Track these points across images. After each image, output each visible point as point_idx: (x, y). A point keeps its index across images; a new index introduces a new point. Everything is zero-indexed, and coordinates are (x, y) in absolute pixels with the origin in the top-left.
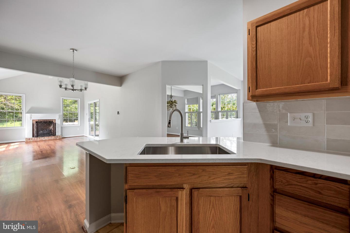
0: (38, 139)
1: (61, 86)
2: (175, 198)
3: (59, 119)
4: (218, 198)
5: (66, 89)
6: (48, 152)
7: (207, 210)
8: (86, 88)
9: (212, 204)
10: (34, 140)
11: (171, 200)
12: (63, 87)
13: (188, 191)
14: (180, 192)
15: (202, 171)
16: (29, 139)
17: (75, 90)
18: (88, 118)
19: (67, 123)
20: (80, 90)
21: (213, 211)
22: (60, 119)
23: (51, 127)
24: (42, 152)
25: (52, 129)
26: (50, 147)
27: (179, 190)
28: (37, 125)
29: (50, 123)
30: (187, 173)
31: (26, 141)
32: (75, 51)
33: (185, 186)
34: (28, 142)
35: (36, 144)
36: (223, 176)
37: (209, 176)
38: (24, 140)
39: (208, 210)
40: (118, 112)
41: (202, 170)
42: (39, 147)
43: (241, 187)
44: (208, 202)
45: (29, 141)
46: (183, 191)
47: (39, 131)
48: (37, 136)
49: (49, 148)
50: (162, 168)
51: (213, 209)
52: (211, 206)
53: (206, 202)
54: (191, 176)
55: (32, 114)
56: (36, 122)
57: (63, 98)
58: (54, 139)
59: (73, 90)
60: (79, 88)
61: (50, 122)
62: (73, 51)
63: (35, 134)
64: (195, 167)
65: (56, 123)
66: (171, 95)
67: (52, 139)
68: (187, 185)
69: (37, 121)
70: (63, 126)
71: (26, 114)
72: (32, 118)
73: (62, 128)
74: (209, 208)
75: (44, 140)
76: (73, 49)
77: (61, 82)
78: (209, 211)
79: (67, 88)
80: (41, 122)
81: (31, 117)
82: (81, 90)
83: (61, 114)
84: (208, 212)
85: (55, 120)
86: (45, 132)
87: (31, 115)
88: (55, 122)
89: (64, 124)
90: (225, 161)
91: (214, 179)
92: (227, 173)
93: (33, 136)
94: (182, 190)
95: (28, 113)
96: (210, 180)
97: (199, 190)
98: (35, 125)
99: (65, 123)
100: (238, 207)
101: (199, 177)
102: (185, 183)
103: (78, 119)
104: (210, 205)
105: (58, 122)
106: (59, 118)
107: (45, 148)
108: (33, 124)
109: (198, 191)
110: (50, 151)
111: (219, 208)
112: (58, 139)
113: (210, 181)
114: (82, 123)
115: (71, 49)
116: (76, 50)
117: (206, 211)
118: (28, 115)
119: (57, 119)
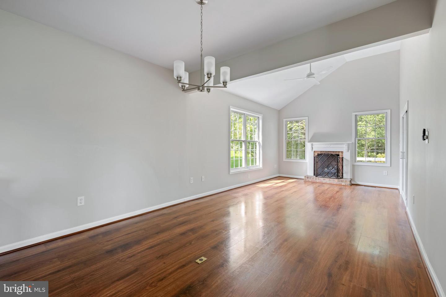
3: (348, 151)
10: (315, 180)
16: (310, 177)
28: (319, 159)
34: (307, 180)
40: (424, 132)
55: (314, 143)
56: (318, 154)
63: (317, 173)
65: (343, 157)
67: (335, 183)
70: (355, 163)
72: (313, 149)
73: (353, 166)
75: (328, 183)
83: (353, 142)
85: (342, 152)
87: (312, 144)
88: (343, 155)
89: (357, 161)
93: (314, 175)
98: (316, 159)
103: (385, 152)
105: (347, 156)
106: (347, 149)
108: (314, 157)
112: (343, 184)
118: (309, 144)
119: (345, 151)
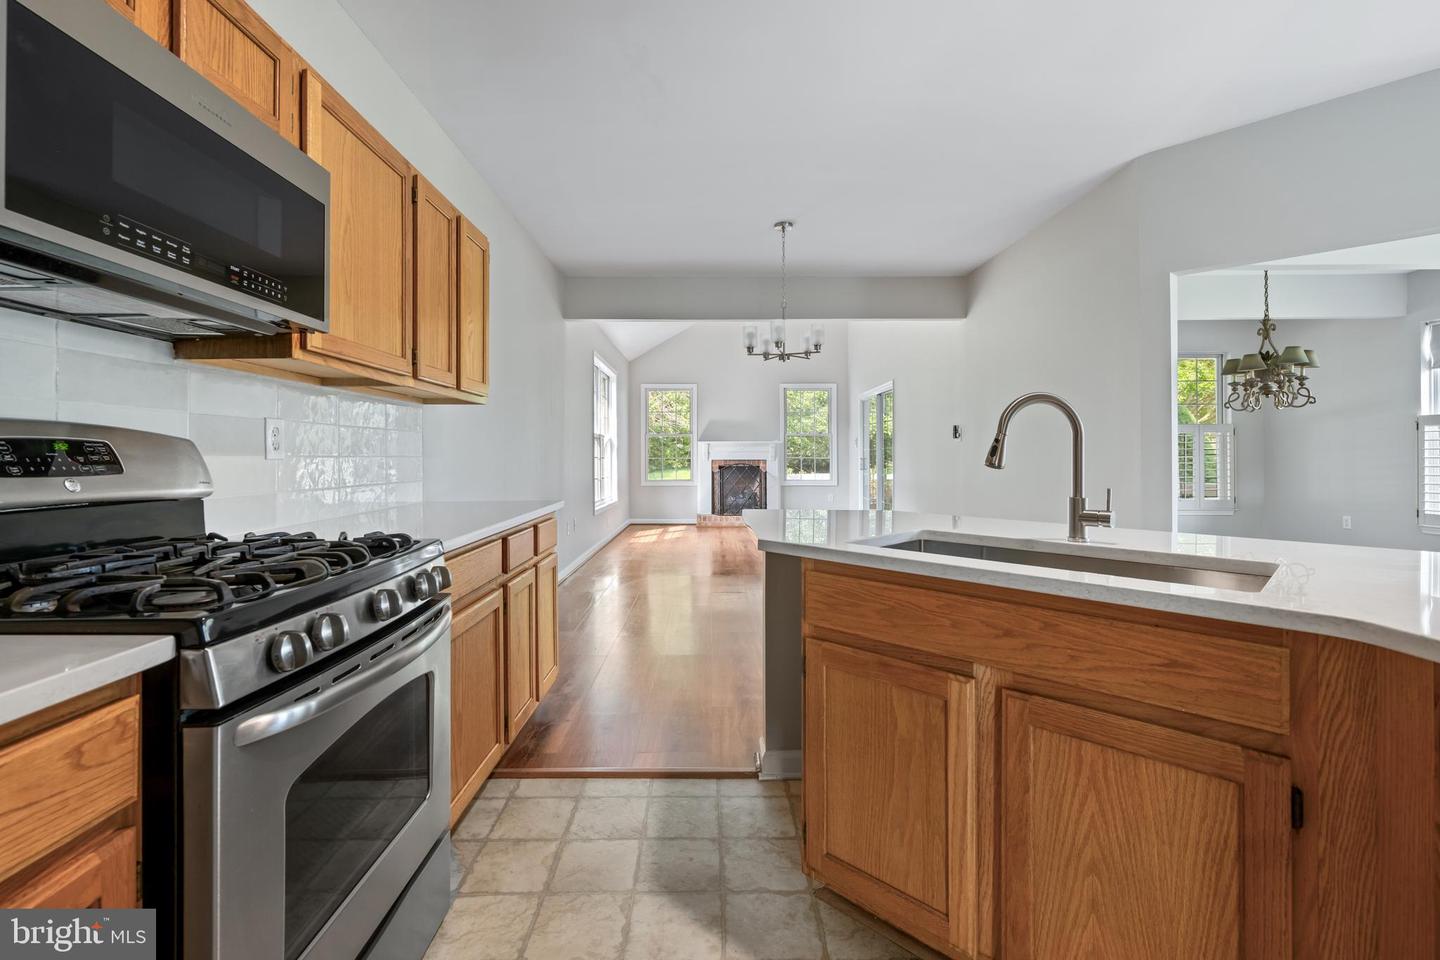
0: (723, 520)
1: (750, 349)
2: (941, 703)
3: (775, 460)
4: (1116, 757)
5: (766, 356)
6: (738, 558)
7: (1064, 789)
8: (817, 346)
9: (1086, 772)
10: (715, 522)
11: (927, 706)
12: (755, 351)
13: (990, 693)
14: (954, 685)
15: (1041, 629)
16: (705, 519)
17: (789, 355)
18: (860, 456)
19: (798, 476)
20: (803, 355)
21: (1092, 806)
23: (756, 488)
24: (724, 557)
25: (758, 491)
26: (746, 547)
27: (951, 676)
28: (722, 476)
29: (751, 471)
30: (982, 622)
31: (699, 523)
32: (788, 229)
33: (979, 670)
34: (701, 526)
35: (718, 534)
36: (1141, 670)
37: (1069, 651)
38: (695, 521)
39: (1069, 792)
40: (956, 429)
41: (1042, 625)
42: (722, 543)
43: (1245, 747)
44: (1070, 757)
45: (703, 524)
46: (966, 683)
47: (727, 497)
48: (722, 512)
49: (743, 549)
50: (898, 590)
51: (1092, 797)
52: (1083, 781)
53: (1061, 753)
54: (997, 637)
55: (711, 443)
56: (720, 467)
57: (786, 386)
59: (782, 357)
60: (802, 349)
61: (751, 467)
62: (783, 228)
63: (718, 506)
64: (1014, 607)
65: (766, 472)
66: (1266, 321)
68: (989, 670)
69: (722, 464)
70: (787, 484)
71: (700, 443)
72: (711, 455)
73: (783, 488)
74: (1076, 785)
75: (735, 524)
76: (782, 224)
77: (751, 336)
78: (1073, 796)
79: (769, 354)
80: (730, 467)
81: (709, 453)
82: (807, 353)
83: (782, 441)
84: (1068, 797)
85: (765, 462)
86: (741, 501)
87: (709, 445)
88: (765, 468)
89: (788, 478)
90: (1137, 599)
91: (1096, 669)
92: (1159, 657)
93: (713, 513)
94: (961, 678)
95: (702, 439)
96: (1075, 670)
97: (1027, 696)
98: (717, 477)
99: (791, 476)
100: (1228, 832)
101: (1028, 647)
102: (981, 661)
104: (1078, 773)
105: (772, 469)
106: (774, 455)
107: (733, 546)
108: (713, 473)
109: (1022, 702)
110: (742, 558)
111: (1121, 803)
113: (1074, 674)
114: (843, 478)
115: (776, 225)
116: (791, 224)
117: (1058, 790)
118: (703, 446)
119: (770, 459)
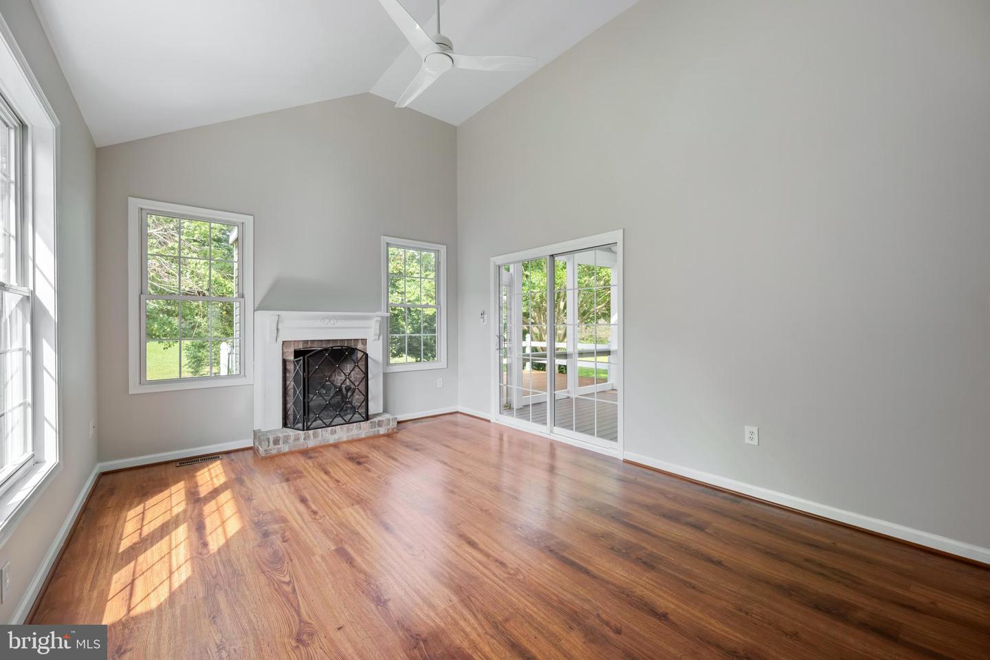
0: (309, 437)
3: (379, 338)
10: (297, 443)
16: (269, 439)
22: (381, 337)
28: (306, 367)
31: (265, 451)
45: (274, 452)
55: (282, 313)
56: (297, 354)
58: (371, 434)
63: (296, 414)
65: (367, 355)
69: (301, 347)
71: (259, 313)
72: (281, 332)
73: (385, 375)
75: (331, 441)
81: (278, 329)
83: (384, 314)
85: (364, 341)
87: (277, 316)
88: (366, 350)
89: (391, 363)
93: (285, 425)
95: (261, 307)
105: (375, 350)
106: (377, 332)
108: (284, 362)
112: (382, 433)
118: (266, 319)
119: (372, 337)
